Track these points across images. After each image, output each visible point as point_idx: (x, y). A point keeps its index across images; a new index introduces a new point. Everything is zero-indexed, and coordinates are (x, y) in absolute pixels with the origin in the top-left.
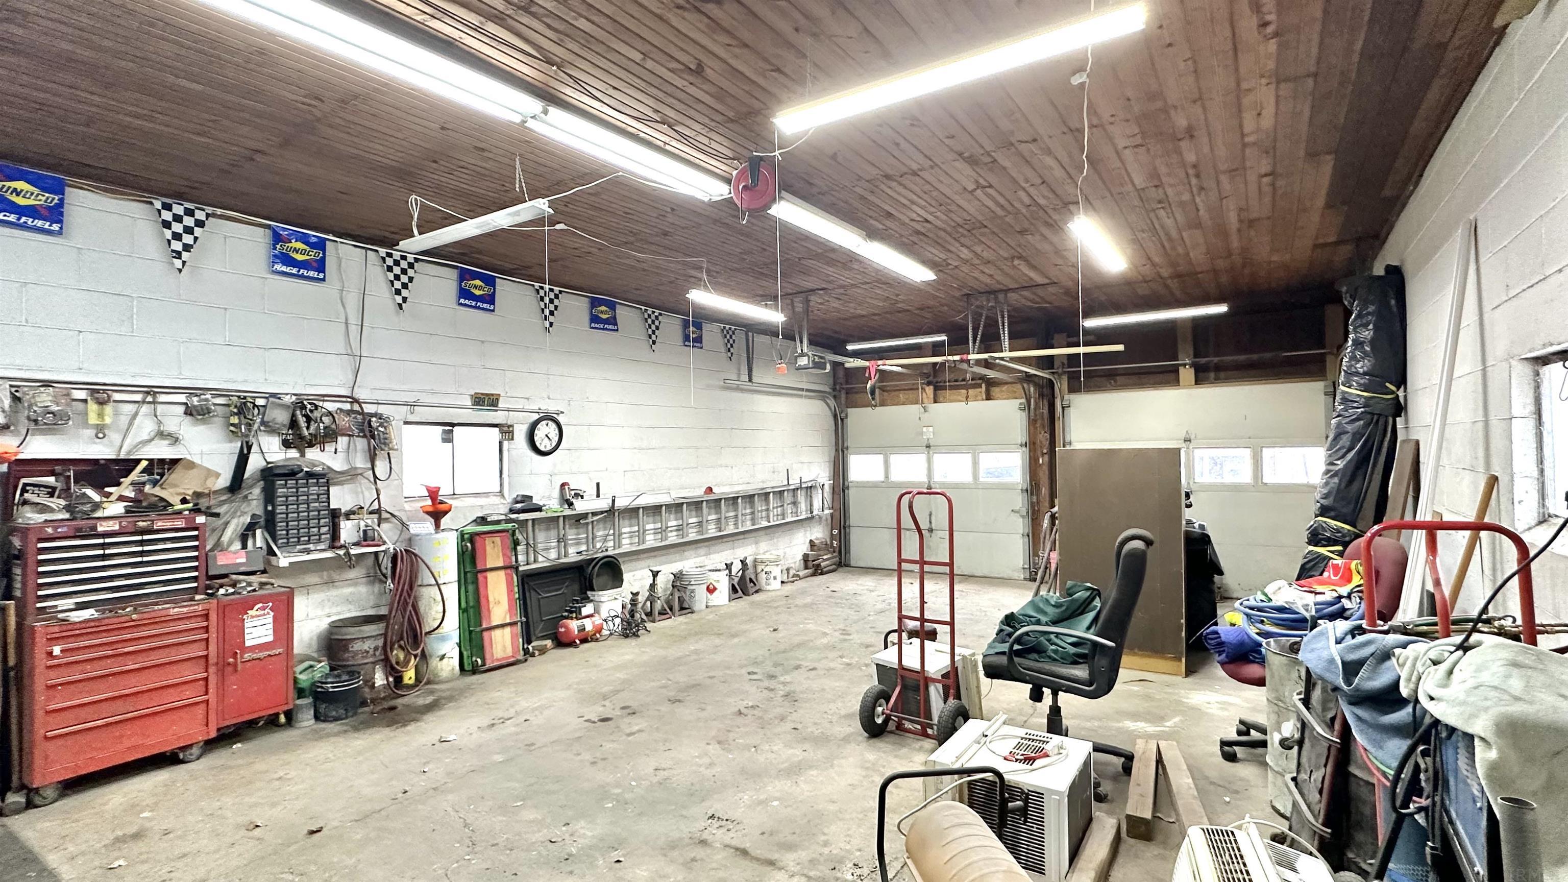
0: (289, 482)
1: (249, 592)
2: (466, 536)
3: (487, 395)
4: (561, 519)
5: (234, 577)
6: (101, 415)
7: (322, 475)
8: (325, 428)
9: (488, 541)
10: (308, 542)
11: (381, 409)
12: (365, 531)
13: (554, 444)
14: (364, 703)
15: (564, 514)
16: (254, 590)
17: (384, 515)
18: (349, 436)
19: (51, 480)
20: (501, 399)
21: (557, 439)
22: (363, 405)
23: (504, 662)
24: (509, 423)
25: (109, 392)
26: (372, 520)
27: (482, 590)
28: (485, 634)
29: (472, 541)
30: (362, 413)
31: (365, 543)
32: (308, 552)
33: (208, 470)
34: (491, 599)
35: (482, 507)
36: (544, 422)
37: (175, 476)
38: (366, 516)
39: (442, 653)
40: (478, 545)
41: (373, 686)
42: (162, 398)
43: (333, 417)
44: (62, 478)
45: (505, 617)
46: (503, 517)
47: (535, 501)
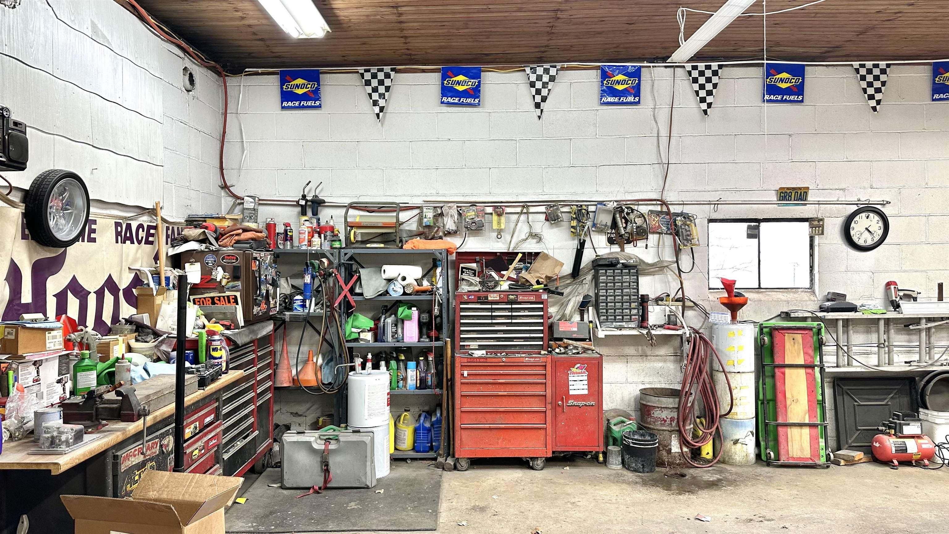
0: (608, 271)
1: (574, 354)
2: (765, 330)
3: (794, 189)
4: (882, 323)
5: (565, 341)
6: (499, 223)
7: (634, 267)
8: (638, 227)
9: (788, 337)
10: (622, 320)
11: (687, 210)
12: (669, 316)
13: (877, 238)
14: (661, 464)
15: (886, 316)
16: (578, 353)
17: (688, 303)
18: (659, 233)
19: (474, 265)
20: (810, 193)
21: (881, 232)
22: (670, 206)
23: (801, 463)
24: (820, 216)
25: (503, 207)
26: (677, 308)
27: (778, 384)
28: (780, 429)
29: (771, 335)
30: (668, 213)
31: (667, 326)
32: (620, 328)
33: (557, 260)
34: (788, 395)
35: (788, 302)
36: (863, 215)
37: (537, 264)
38: (671, 303)
39: (736, 437)
40: (776, 340)
41: (669, 451)
42: (532, 210)
43: (645, 218)
44: (479, 264)
45: (804, 418)
46: (809, 315)
47: (849, 299)
